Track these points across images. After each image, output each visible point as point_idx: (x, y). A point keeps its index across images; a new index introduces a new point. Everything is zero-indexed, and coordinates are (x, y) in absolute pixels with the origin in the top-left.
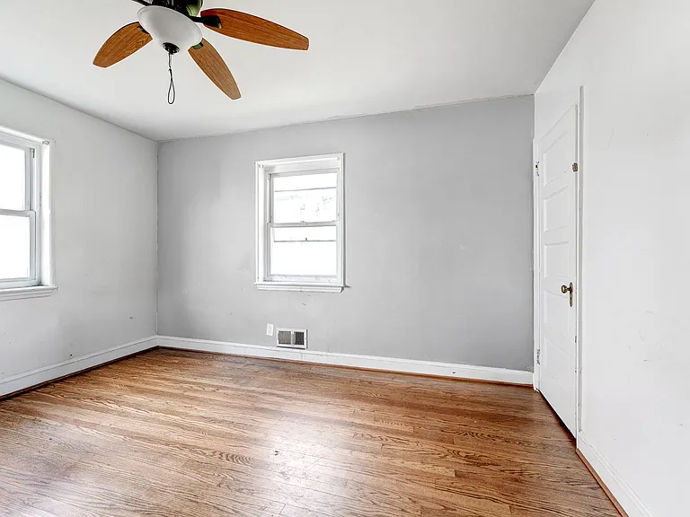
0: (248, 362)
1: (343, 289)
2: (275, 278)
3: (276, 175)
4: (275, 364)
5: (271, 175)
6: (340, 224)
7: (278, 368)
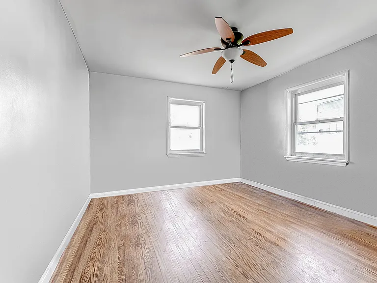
0: (280, 198)
1: (347, 164)
2: (298, 155)
3: (300, 94)
4: (295, 203)
5: (295, 95)
6: (346, 119)
7: (297, 206)
